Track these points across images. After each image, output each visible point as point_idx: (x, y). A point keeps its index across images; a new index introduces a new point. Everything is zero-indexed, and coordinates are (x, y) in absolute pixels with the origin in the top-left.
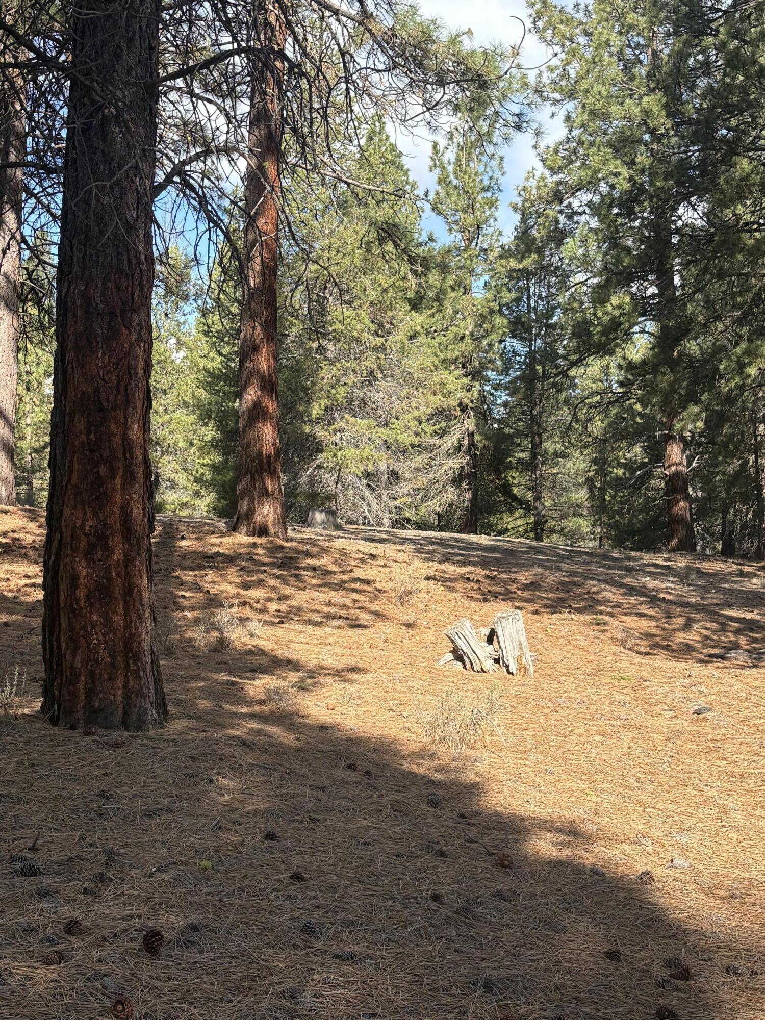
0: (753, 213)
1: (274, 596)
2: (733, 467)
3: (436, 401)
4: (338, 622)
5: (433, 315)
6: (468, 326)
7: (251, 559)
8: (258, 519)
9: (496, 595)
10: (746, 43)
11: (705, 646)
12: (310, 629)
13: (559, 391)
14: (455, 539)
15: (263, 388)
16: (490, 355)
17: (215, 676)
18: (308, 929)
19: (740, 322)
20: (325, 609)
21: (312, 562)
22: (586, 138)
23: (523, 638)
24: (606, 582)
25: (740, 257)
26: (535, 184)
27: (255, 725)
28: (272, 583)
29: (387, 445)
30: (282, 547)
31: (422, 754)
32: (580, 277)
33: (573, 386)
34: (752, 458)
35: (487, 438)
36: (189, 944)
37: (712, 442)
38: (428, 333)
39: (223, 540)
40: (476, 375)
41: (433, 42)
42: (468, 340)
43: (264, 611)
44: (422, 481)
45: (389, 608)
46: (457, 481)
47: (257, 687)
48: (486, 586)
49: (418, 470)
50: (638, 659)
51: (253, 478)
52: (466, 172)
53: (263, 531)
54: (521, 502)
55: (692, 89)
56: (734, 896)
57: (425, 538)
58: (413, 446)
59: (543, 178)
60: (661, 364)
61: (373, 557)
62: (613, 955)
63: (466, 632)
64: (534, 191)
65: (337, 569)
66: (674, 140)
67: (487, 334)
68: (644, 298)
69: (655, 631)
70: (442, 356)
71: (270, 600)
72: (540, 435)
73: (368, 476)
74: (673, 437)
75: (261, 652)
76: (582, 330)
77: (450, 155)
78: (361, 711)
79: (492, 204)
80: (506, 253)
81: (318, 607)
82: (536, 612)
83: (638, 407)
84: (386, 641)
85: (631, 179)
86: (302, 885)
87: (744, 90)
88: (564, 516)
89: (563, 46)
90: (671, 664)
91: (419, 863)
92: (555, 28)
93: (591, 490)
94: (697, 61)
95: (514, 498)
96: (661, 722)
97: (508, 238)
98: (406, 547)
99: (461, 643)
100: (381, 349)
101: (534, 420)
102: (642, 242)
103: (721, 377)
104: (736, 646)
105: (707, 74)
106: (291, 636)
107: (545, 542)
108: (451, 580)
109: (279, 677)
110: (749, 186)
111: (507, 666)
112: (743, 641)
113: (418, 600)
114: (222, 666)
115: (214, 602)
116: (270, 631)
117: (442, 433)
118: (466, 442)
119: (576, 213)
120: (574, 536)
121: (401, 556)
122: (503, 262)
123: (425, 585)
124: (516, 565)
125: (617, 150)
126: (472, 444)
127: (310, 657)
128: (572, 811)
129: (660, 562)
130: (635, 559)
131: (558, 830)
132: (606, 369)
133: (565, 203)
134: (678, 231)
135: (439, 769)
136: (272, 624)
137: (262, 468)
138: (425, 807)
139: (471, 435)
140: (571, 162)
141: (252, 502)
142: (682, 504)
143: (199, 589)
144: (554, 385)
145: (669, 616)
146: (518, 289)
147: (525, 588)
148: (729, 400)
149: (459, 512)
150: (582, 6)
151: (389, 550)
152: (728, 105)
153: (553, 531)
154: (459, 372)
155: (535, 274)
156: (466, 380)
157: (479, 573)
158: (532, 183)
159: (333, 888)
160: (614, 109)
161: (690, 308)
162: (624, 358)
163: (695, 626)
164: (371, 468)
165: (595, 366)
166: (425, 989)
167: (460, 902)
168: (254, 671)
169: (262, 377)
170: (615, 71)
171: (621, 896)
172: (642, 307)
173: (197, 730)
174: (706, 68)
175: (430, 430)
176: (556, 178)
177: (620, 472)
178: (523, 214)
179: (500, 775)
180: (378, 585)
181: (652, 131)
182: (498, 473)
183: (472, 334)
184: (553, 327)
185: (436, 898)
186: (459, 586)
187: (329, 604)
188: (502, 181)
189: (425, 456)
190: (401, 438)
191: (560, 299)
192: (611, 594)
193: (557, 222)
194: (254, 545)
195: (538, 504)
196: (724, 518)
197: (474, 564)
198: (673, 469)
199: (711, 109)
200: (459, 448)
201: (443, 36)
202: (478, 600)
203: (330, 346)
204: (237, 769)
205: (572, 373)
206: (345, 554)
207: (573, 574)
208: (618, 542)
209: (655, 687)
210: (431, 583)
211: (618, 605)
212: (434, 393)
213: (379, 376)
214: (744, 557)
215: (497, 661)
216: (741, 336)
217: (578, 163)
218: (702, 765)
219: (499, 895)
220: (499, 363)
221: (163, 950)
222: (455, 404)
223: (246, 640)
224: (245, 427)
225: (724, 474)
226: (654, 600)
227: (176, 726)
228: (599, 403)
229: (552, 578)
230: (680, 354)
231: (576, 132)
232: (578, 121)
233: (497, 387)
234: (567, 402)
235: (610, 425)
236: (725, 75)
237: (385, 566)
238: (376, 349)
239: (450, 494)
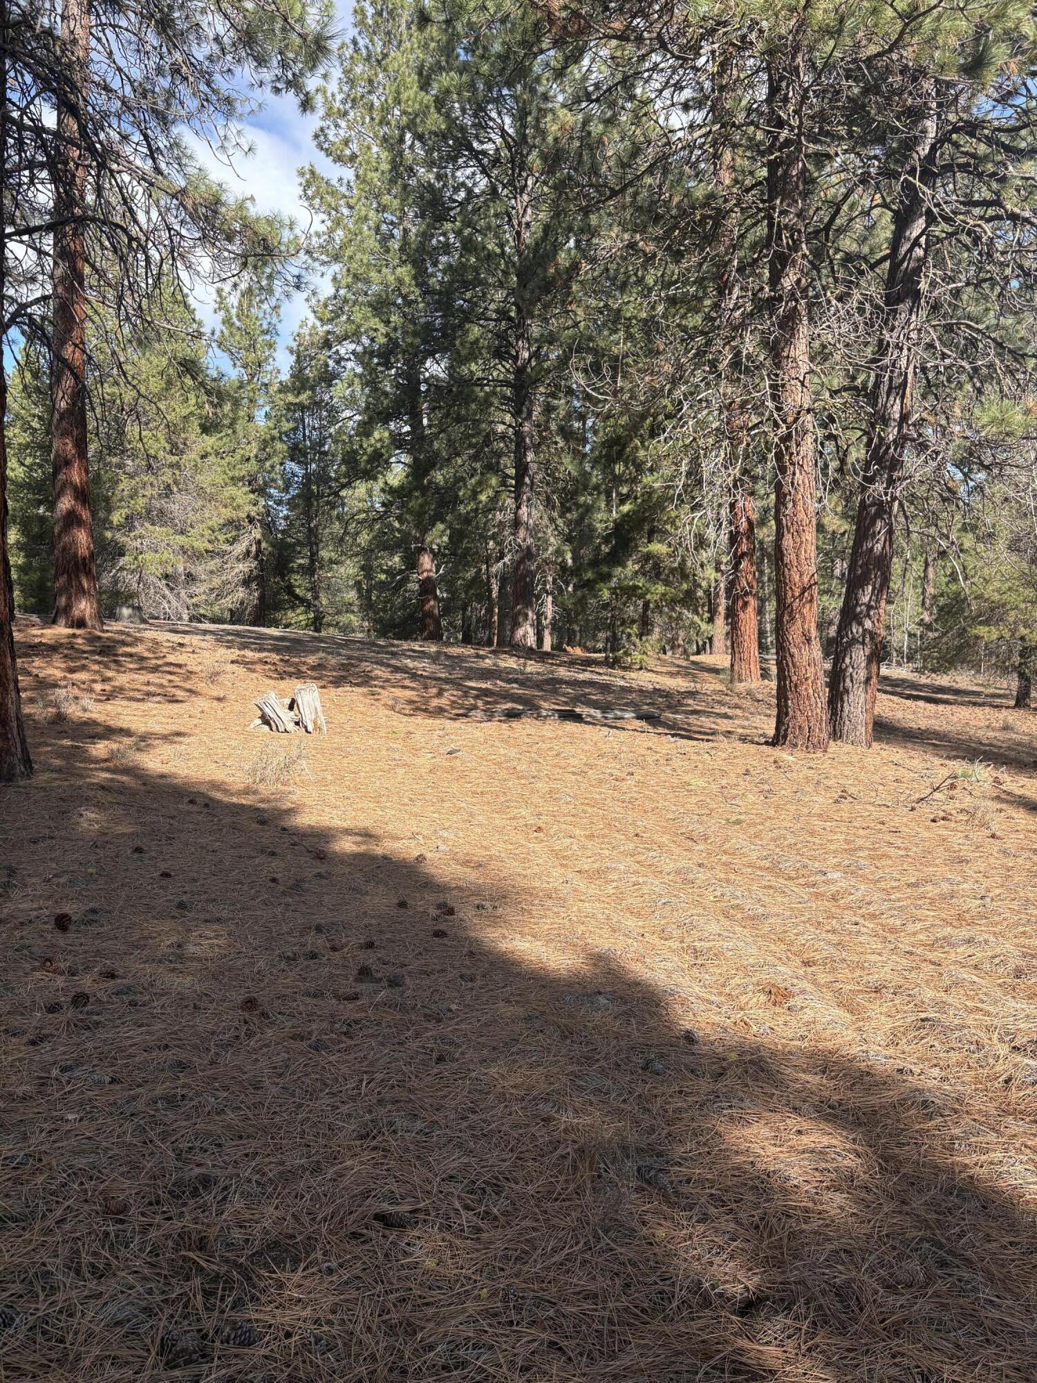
0: (483, 370)
1: (97, 677)
2: (470, 574)
3: (228, 513)
4: (158, 699)
5: (221, 439)
6: (253, 449)
7: (72, 648)
8: (76, 613)
9: (290, 675)
10: (477, 231)
11: (454, 708)
12: (135, 705)
13: (333, 508)
14: (249, 631)
15: (76, 499)
16: (273, 475)
17: (60, 742)
18: (181, 906)
19: (475, 458)
20: (145, 688)
21: (128, 649)
22: (350, 296)
23: (318, 705)
24: (377, 663)
25: (473, 406)
26: (307, 332)
27: (107, 775)
28: (96, 667)
29: (183, 550)
30: (100, 638)
31: (247, 791)
32: (347, 413)
33: (343, 505)
34: (484, 567)
35: (273, 545)
36: (91, 922)
37: (454, 554)
38: (217, 454)
39: (44, 631)
40: (261, 491)
41: (223, 205)
42: (253, 461)
43: (91, 690)
44: (216, 582)
45: (201, 686)
46: (246, 583)
47: (100, 749)
48: (281, 667)
49: (212, 572)
50: (406, 719)
51: (70, 579)
52: (247, 316)
53: (81, 623)
54: (302, 600)
55: (435, 264)
56: (480, 865)
57: (223, 630)
58: (207, 551)
59: (314, 327)
60: (416, 489)
61: (181, 645)
62: (402, 905)
63: (272, 702)
64: (307, 338)
65: (151, 655)
66: (421, 305)
67: (269, 457)
68: (400, 434)
69: (416, 699)
70: (231, 474)
71: (94, 681)
72: (317, 545)
73: (167, 577)
74: (424, 549)
75: (94, 723)
76: (350, 458)
77: (234, 300)
78: (191, 764)
79: (271, 346)
80: (283, 389)
81: (138, 687)
82: (324, 687)
83: (397, 524)
84: (202, 712)
85: (387, 335)
86: (169, 880)
87: (476, 270)
88: (339, 613)
89: (329, 214)
90: (430, 721)
91: (257, 861)
92: (322, 198)
93: (359, 590)
94: (439, 241)
95: (297, 597)
96: (425, 760)
97: (285, 376)
98: (208, 637)
99: (268, 711)
100: (177, 466)
101: (312, 532)
102: (398, 388)
103: (462, 502)
104: (475, 707)
105: (447, 253)
106: (120, 710)
107: (323, 634)
108: (252, 663)
109: (116, 741)
110: (480, 349)
111: (306, 727)
112: (480, 703)
113: (225, 679)
114: (63, 734)
115: (44, 685)
116: (100, 707)
117: (233, 541)
118: (254, 549)
119: (342, 359)
120: (346, 629)
121: (203, 644)
122: (282, 396)
123: (230, 667)
124: (304, 651)
125: (375, 309)
126: (259, 551)
127: (139, 726)
128: (364, 822)
129: (417, 648)
130: (398, 646)
131: (356, 834)
132: (370, 492)
133: (334, 350)
134: (426, 381)
135: (262, 801)
136: (100, 701)
137: (78, 569)
138: (254, 825)
139: (259, 542)
140: (338, 316)
141: (69, 598)
142: (432, 603)
143: (29, 674)
144: (328, 503)
145: (426, 688)
146: (295, 420)
147: (313, 668)
148: (467, 520)
149: (249, 609)
150: (345, 181)
151: (195, 640)
152: (464, 282)
153: (329, 625)
154: (247, 489)
155: (308, 408)
156: (252, 496)
157: (275, 657)
158: (305, 331)
159: (195, 880)
160: (373, 274)
161: (436, 445)
162: (386, 483)
163: (446, 694)
164: (170, 570)
165: (361, 488)
166: (274, 934)
167: (291, 882)
168: (93, 737)
169: (75, 488)
170: (372, 243)
171: (405, 870)
172: (398, 442)
173: (61, 780)
174: (446, 248)
175: (222, 538)
176: (326, 328)
177: (383, 577)
178: (298, 357)
179: (309, 802)
180: (189, 668)
181: (404, 297)
182: (283, 577)
183: (256, 457)
184: (325, 453)
185: (274, 880)
186: (258, 667)
187: (148, 683)
188: (279, 327)
189: (217, 561)
190: (196, 544)
191: (332, 430)
192: (379, 672)
193: (327, 365)
194: (74, 636)
195: (316, 603)
196: (463, 614)
197: (269, 651)
198: (425, 574)
199: (451, 283)
200: (248, 552)
201: (230, 198)
202: (276, 679)
203: (129, 462)
204: (100, 806)
205: (343, 493)
206: (156, 643)
207: (350, 658)
208: (383, 633)
209: (419, 737)
210: (235, 666)
211: (388, 680)
212: (226, 506)
213: (175, 489)
214: (478, 644)
215: (297, 723)
216: (475, 470)
217: (344, 318)
218: (455, 787)
219: (319, 875)
220: (280, 483)
221: (72, 927)
222: (244, 515)
223: (80, 714)
224: (61, 532)
225: (464, 579)
226: (414, 676)
227: (42, 778)
228: (365, 520)
229: (333, 661)
230: (430, 482)
231: (342, 292)
232: (344, 283)
233: (279, 503)
234: (339, 518)
235: (374, 538)
236: (462, 256)
237: (193, 652)
238: (171, 466)
239: (241, 593)
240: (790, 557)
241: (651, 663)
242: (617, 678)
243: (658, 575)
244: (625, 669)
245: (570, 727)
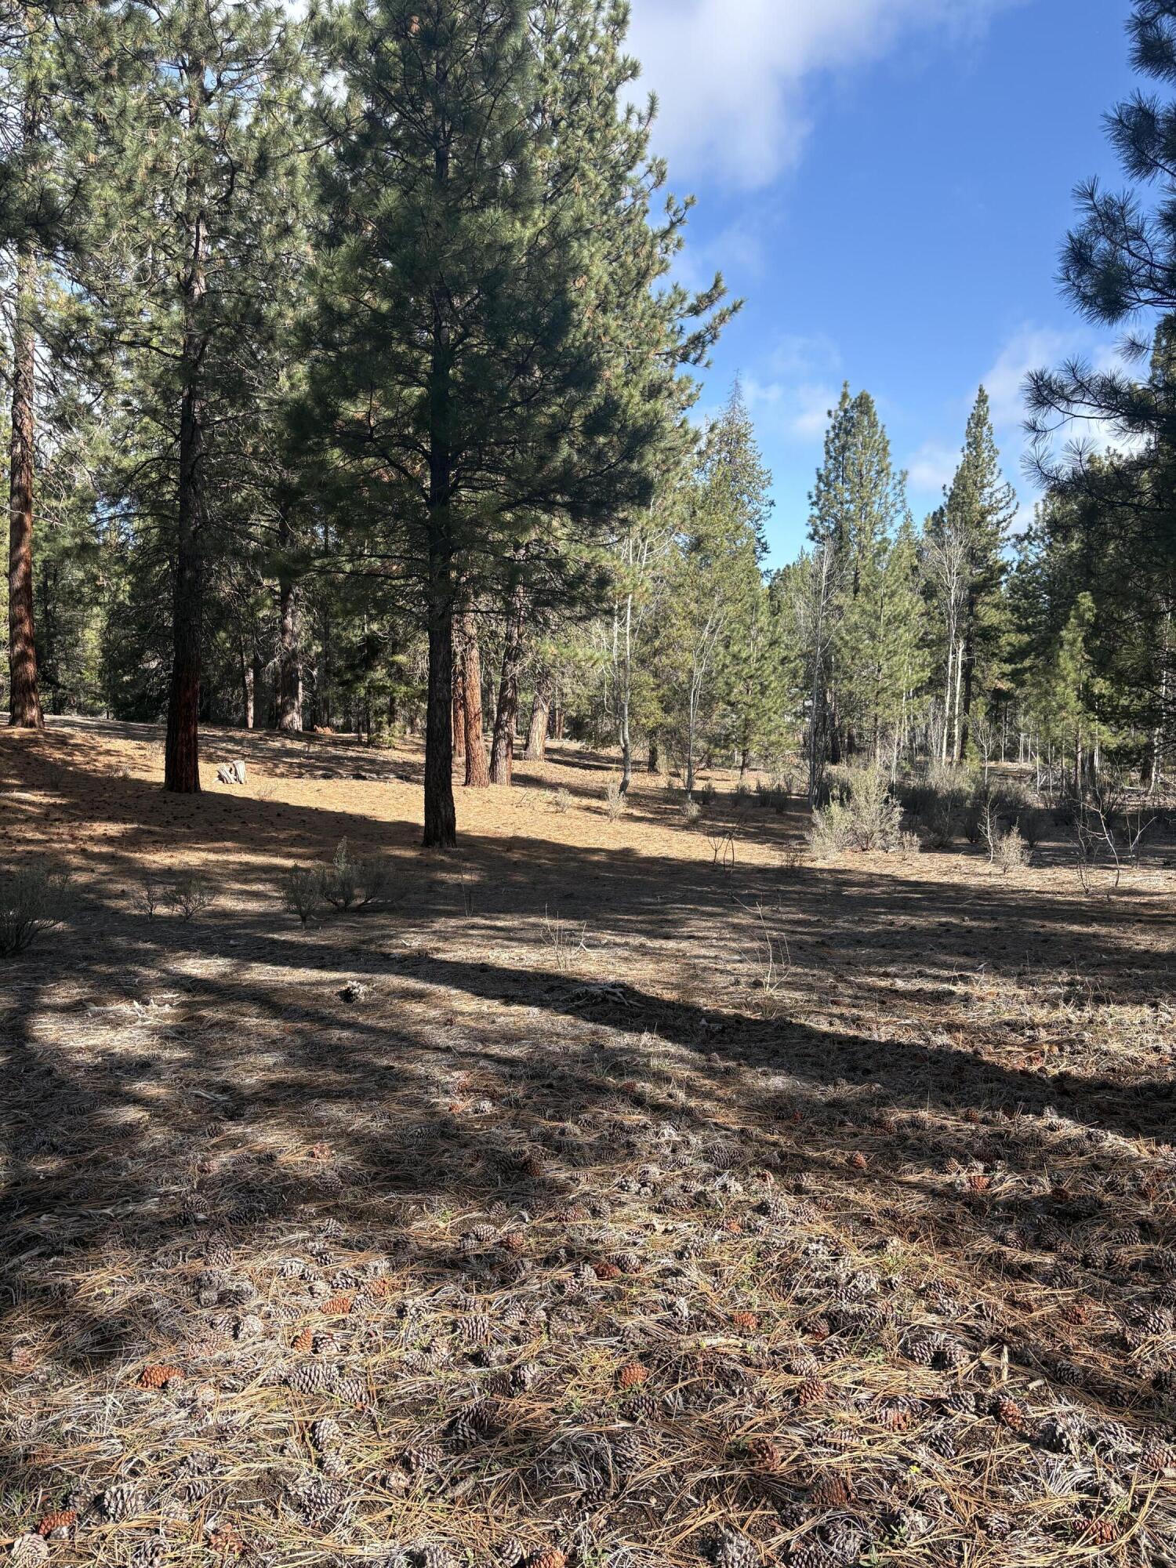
240: (469, 700)
241: (396, 742)
242: (371, 753)
243: (400, 678)
244: (378, 747)
245: (361, 782)
